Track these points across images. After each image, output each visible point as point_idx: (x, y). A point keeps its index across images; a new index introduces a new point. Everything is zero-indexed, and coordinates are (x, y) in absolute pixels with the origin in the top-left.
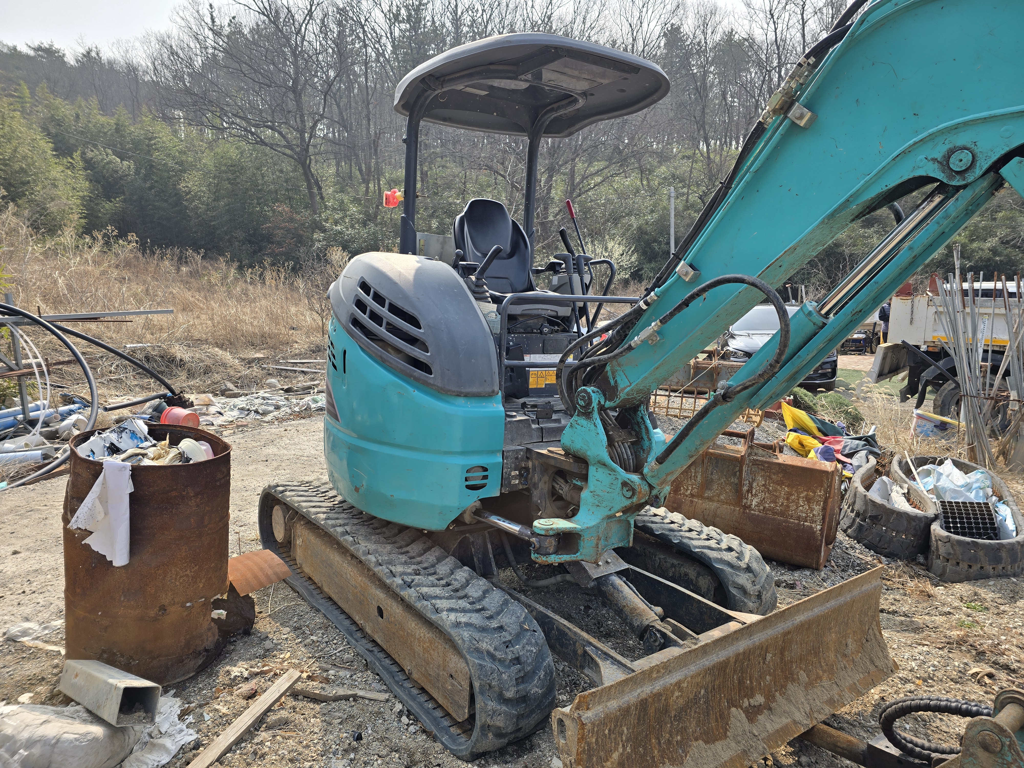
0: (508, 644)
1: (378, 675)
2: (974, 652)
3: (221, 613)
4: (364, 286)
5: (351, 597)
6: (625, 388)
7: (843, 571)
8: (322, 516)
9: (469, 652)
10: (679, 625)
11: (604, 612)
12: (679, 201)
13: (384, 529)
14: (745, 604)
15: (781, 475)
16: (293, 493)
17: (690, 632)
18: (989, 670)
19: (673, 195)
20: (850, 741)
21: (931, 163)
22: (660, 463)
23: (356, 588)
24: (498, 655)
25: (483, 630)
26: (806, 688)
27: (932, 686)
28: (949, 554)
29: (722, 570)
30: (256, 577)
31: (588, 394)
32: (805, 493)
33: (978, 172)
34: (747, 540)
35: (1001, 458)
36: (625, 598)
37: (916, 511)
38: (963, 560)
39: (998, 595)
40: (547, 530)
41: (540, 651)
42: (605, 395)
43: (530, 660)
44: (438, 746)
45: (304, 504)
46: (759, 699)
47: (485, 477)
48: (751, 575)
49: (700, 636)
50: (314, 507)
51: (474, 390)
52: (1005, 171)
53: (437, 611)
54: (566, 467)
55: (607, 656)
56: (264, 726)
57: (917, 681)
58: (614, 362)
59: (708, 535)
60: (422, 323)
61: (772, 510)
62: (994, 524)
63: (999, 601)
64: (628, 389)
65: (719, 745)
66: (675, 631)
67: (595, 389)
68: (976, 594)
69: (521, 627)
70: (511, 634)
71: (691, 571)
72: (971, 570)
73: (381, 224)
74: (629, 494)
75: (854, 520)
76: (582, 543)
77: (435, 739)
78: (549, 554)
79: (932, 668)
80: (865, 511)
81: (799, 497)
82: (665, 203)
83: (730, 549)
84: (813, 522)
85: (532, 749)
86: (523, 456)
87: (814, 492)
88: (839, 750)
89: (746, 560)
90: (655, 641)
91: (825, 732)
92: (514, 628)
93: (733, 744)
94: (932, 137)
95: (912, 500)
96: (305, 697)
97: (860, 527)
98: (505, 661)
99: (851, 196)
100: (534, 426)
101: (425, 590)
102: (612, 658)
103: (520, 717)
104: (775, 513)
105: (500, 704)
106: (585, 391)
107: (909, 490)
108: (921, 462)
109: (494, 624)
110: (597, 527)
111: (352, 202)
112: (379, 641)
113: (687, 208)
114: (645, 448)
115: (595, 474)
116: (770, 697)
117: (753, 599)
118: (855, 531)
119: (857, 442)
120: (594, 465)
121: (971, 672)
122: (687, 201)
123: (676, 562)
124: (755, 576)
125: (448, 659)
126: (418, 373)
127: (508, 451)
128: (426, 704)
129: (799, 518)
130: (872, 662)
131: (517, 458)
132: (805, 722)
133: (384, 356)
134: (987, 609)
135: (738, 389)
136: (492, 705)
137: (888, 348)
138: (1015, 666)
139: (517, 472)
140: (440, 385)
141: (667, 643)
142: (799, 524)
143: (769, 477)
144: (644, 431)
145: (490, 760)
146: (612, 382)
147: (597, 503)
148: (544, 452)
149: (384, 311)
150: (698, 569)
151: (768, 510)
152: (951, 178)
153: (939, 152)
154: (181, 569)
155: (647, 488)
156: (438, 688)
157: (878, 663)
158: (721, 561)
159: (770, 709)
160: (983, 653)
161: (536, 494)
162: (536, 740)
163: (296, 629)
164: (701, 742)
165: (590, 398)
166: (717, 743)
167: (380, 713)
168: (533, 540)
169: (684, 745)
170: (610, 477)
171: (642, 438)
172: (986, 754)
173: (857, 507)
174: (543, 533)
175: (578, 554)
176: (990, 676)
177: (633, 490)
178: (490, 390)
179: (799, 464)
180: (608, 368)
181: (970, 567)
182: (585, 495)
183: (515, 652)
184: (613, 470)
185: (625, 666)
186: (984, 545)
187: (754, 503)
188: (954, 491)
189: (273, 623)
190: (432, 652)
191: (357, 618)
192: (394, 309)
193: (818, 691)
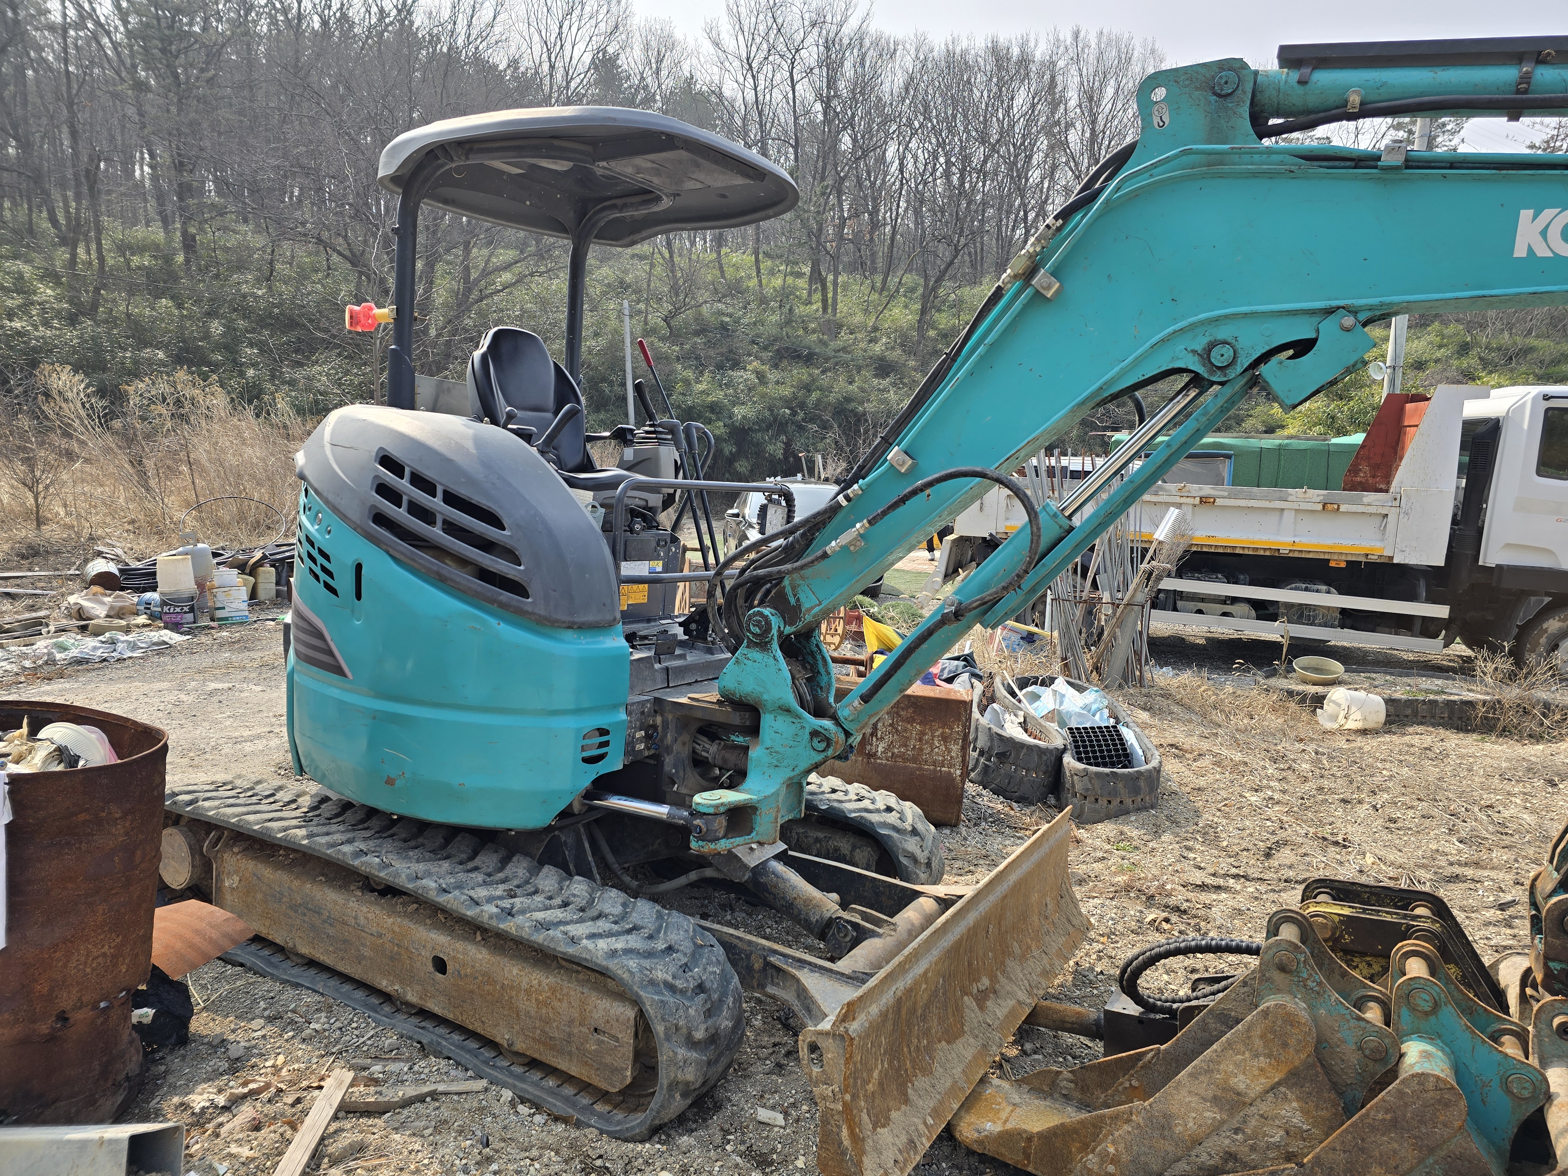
0: (685, 968)
1: (449, 1058)
2: (1144, 898)
3: (145, 1014)
4: (387, 461)
5: (367, 952)
6: (813, 608)
7: (975, 825)
8: (302, 832)
9: (643, 987)
10: (869, 911)
11: (729, 917)
12: (634, 321)
13: (420, 840)
14: (917, 875)
15: (910, 711)
16: (216, 803)
17: (885, 918)
18: (1165, 915)
19: (627, 312)
20: (1079, 1013)
21: (1191, 354)
22: (866, 702)
23: (380, 936)
24: (680, 984)
25: (649, 954)
26: (1020, 960)
27: (1117, 942)
28: (1087, 790)
29: (889, 836)
30: (192, 946)
31: (766, 618)
32: (941, 730)
33: (1239, 369)
34: (903, 797)
35: (1095, 673)
36: (794, 888)
37: (1036, 742)
38: (1102, 796)
39: (1143, 832)
40: (717, 807)
41: (722, 971)
42: (784, 618)
43: (715, 986)
44: (592, 1133)
45: (251, 818)
46: (985, 982)
47: (603, 744)
48: (917, 838)
49: (897, 919)
50: (270, 820)
51: (591, 618)
52: (1266, 370)
53: (573, 940)
54: (721, 719)
55: (802, 963)
56: (326, 1160)
57: (1102, 939)
58: (795, 575)
59: (857, 794)
60: (506, 522)
61: (902, 756)
62: (1126, 750)
63: (1146, 838)
64: (817, 609)
65: (959, 1044)
66: (865, 917)
67: (773, 611)
68: (1122, 833)
69: (695, 944)
70: (685, 954)
71: (844, 844)
72: (1111, 806)
73: (106, 322)
74: (823, 745)
75: (978, 760)
76: (758, 818)
77: (578, 1125)
78: (718, 839)
79: (1111, 922)
80: (990, 748)
81: (934, 737)
82: (613, 323)
83: (889, 809)
84: (951, 766)
85: (718, 1107)
86: (650, 709)
87: (951, 729)
88: (1069, 1025)
89: (910, 820)
90: (846, 936)
91: (1049, 1009)
92: (686, 946)
93: (972, 1040)
94: (1192, 327)
95: (1030, 730)
96: (348, 1112)
97: (986, 767)
98: (686, 991)
99: (1105, 384)
100: (657, 666)
101: (540, 915)
102: (810, 964)
103: (709, 1063)
104: (905, 760)
105: (689, 1049)
106: (760, 614)
107: (1025, 718)
108: (1024, 683)
109: (661, 945)
110: (776, 794)
111: (41, 279)
112: (437, 1010)
113: (647, 333)
114: (823, 684)
115: (773, 723)
116: (993, 979)
117: (923, 868)
118: (979, 774)
119: (956, 662)
120: (771, 712)
121: (1148, 920)
122: (646, 323)
123: (820, 835)
124: (923, 840)
125: (589, 1008)
126: (506, 596)
127: (633, 704)
128: (544, 1083)
129: (934, 763)
130: (1069, 921)
131: (643, 713)
132: (1028, 1001)
133: (444, 572)
134: (1136, 848)
135: (975, 605)
136: (682, 1052)
137: (954, 541)
138: (1185, 905)
139: (643, 733)
140: (543, 612)
141: (860, 935)
142: (935, 770)
143: (897, 713)
144: (820, 662)
145: (673, 1132)
146: (792, 601)
147: (776, 763)
148: (684, 700)
149: (436, 503)
150: (852, 840)
151: (897, 756)
152: (1212, 372)
153: (1199, 344)
154: (95, 945)
155: (842, 736)
156: (570, 1054)
157: (1075, 922)
158: (885, 825)
159: (995, 992)
160: (1152, 897)
161: (668, 761)
162: (720, 1094)
163: (270, 1020)
164: (944, 1043)
165: (768, 624)
166: (957, 1041)
167: (484, 1108)
168: (697, 822)
169: (929, 1050)
170: (794, 726)
171: (819, 672)
172: (1283, 975)
173: (979, 745)
174: (711, 811)
175: (753, 834)
176: (1167, 920)
177: (828, 741)
178: (611, 618)
179: (932, 694)
180: (786, 582)
181: (1109, 802)
182: (756, 753)
183: (697, 977)
184: (799, 717)
185: (830, 971)
186: (1123, 774)
187: (880, 749)
188: (1080, 715)
189: (219, 1018)
190: (556, 1004)
191: (383, 984)
192: (451, 499)
193: (1031, 962)
